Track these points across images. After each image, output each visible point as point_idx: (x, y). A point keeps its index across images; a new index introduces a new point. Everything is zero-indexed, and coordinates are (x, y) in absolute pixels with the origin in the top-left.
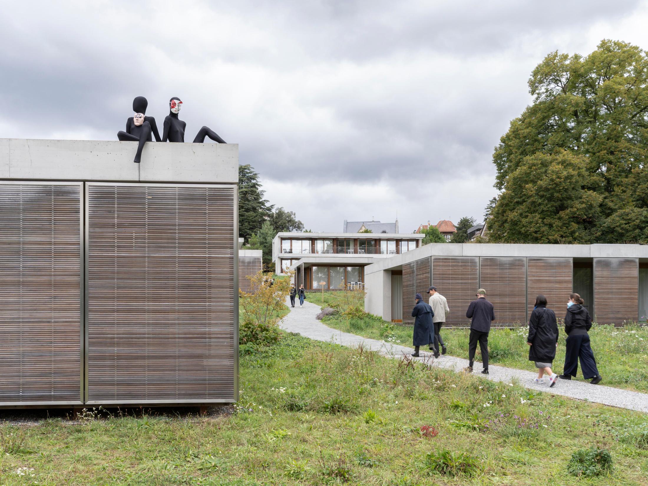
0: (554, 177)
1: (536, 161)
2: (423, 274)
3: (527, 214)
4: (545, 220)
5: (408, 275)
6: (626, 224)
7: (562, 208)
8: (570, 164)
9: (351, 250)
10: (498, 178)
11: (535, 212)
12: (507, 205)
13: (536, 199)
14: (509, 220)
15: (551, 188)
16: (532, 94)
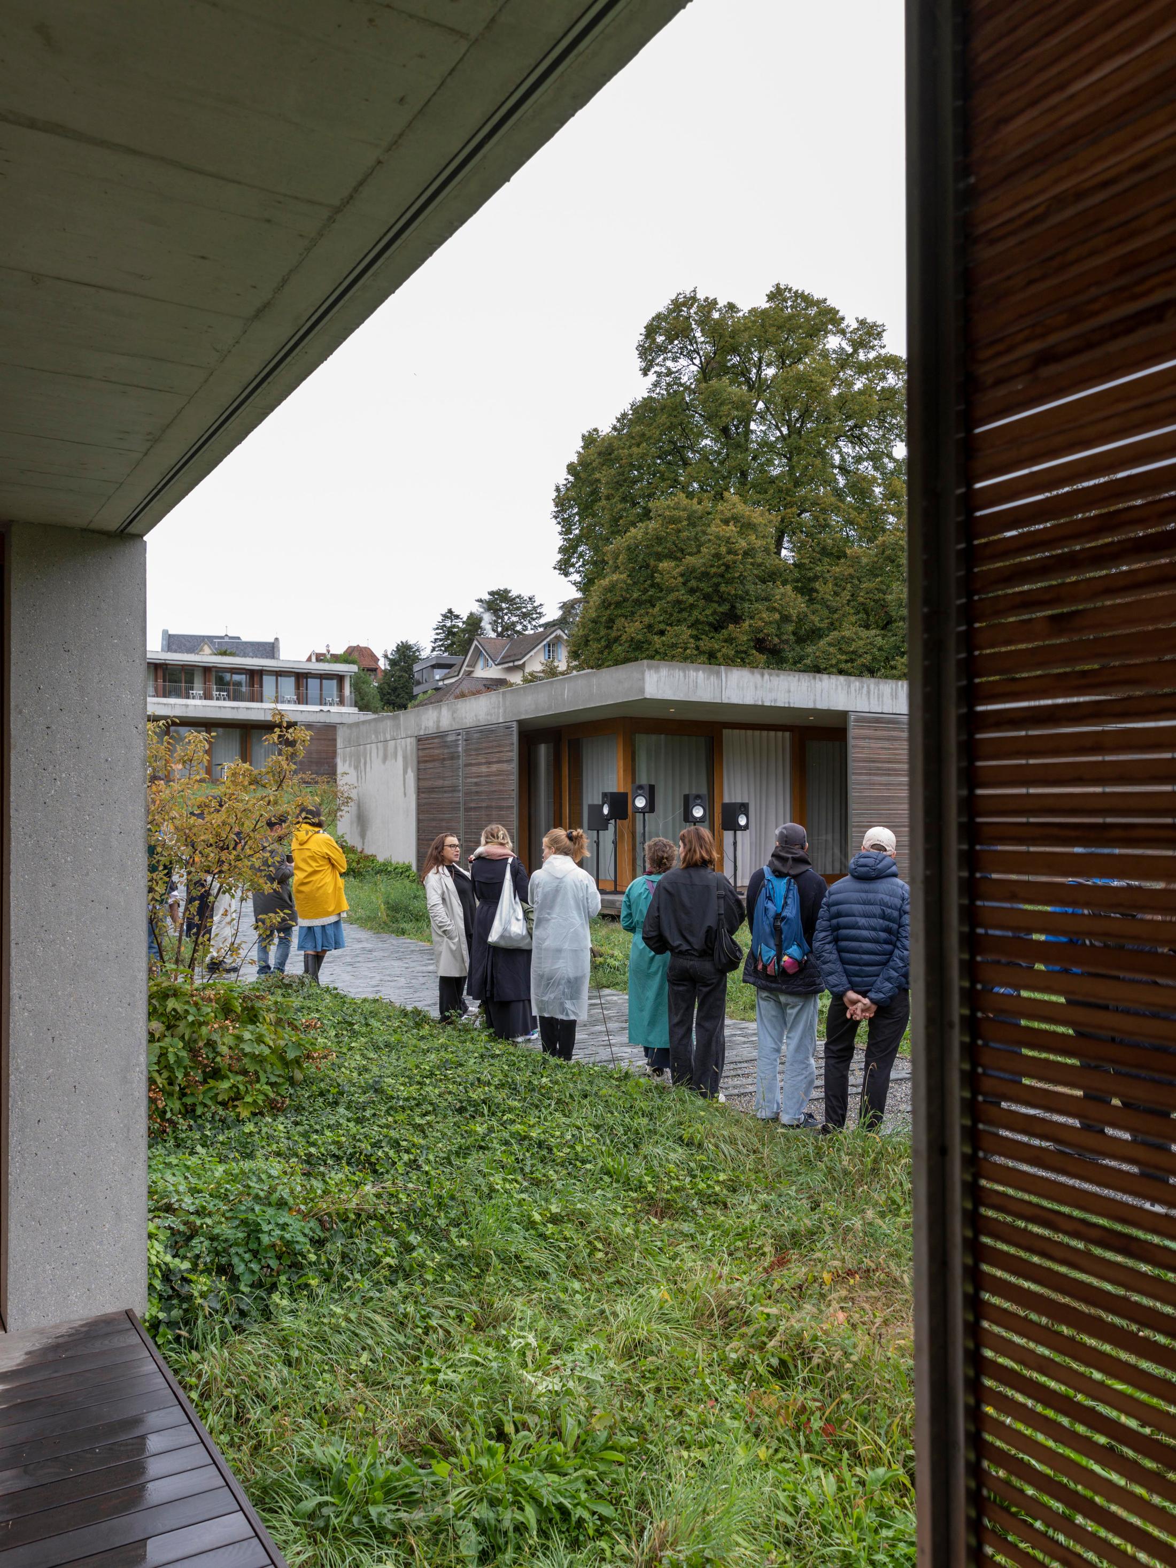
0: (723, 550)
1: (676, 512)
2: (490, 763)
3: (662, 626)
4: (701, 643)
5: (437, 764)
6: (847, 661)
7: (734, 617)
8: (749, 524)
9: (198, 691)
10: (562, 550)
11: (679, 622)
12: (618, 605)
13: (681, 594)
14: (624, 638)
15: (715, 574)
16: (645, 374)
